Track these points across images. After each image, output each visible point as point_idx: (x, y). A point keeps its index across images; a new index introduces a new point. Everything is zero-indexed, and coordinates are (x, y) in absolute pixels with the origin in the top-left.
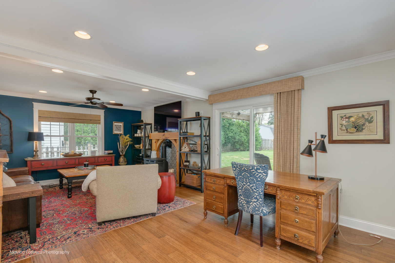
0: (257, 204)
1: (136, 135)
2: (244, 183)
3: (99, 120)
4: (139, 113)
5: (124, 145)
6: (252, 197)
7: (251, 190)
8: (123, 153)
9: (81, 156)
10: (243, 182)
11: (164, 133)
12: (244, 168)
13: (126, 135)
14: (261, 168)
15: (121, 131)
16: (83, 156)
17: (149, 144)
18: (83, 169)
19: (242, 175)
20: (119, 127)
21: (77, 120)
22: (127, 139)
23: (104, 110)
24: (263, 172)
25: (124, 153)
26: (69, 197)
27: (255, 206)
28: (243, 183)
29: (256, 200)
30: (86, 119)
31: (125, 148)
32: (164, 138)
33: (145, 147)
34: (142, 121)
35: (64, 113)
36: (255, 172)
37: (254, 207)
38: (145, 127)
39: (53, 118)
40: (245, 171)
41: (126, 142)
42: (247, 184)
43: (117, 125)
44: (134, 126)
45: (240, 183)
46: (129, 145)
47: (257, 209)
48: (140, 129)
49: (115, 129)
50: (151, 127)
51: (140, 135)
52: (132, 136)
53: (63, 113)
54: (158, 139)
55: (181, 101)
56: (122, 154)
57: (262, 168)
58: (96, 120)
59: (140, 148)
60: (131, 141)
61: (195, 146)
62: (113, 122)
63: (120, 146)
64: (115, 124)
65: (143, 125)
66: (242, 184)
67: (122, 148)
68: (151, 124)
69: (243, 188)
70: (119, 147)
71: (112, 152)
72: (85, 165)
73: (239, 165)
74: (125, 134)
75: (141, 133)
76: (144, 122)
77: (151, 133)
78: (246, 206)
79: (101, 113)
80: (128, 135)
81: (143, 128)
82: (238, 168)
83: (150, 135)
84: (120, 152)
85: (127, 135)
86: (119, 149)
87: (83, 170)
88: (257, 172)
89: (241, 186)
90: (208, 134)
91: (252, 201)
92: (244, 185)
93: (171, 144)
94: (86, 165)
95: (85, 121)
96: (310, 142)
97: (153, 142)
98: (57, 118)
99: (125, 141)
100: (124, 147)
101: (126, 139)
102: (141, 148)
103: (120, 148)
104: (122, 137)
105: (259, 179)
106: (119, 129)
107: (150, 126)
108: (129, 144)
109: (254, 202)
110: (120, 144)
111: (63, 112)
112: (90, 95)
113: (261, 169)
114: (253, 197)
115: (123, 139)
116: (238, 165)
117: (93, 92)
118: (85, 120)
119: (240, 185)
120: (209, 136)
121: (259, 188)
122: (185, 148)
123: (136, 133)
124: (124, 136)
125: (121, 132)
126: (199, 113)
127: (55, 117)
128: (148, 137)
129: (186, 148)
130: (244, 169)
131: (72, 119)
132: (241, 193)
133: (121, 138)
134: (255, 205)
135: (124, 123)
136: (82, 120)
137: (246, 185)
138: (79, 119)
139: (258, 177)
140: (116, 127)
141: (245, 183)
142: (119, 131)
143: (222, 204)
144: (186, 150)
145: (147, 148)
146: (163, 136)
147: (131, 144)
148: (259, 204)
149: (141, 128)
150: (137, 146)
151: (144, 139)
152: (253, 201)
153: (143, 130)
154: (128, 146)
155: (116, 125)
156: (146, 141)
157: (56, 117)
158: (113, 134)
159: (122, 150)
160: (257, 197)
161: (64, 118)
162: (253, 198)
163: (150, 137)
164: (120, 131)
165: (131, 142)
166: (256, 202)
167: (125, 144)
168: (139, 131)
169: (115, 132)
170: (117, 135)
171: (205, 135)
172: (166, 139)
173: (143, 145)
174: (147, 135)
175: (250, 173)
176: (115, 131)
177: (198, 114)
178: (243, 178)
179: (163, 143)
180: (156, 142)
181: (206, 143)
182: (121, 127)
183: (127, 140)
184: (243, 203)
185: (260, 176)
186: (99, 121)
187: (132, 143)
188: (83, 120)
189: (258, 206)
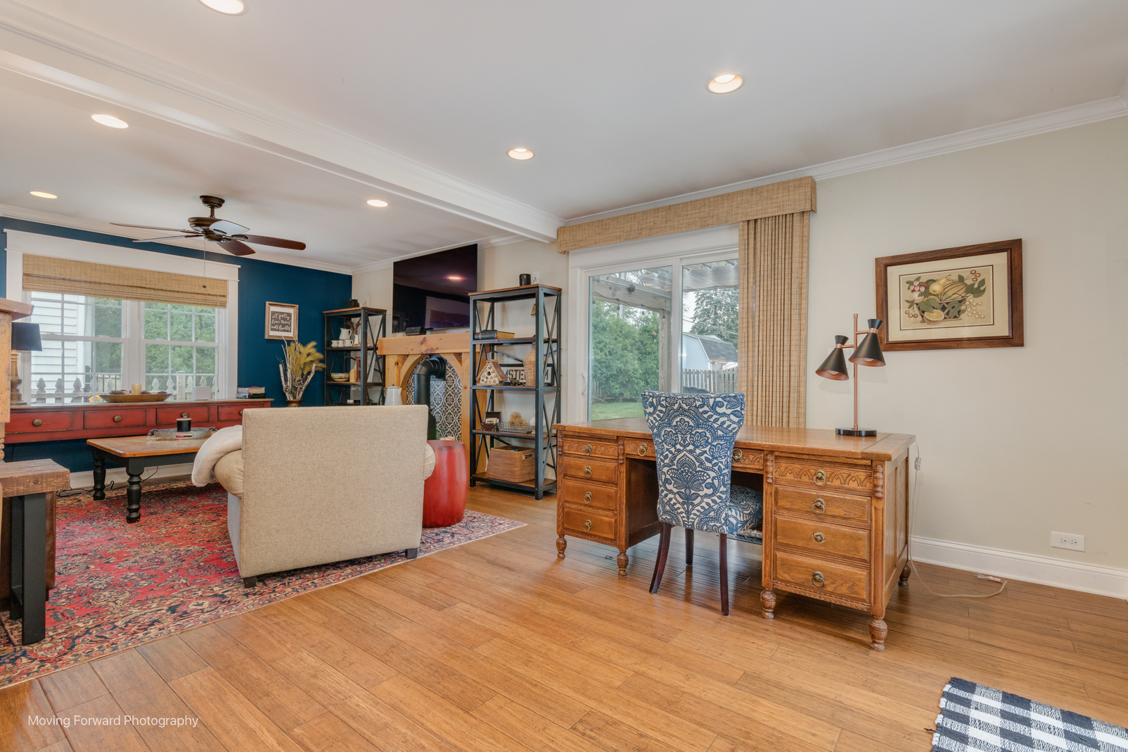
0: (714, 501)
1: (335, 344)
2: (678, 446)
3: (223, 294)
4: (346, 281)
5: (300, 372)
6: (701, 484)
7: (697, 464)
8: (295, 397)
9: (162, 400)
10: (676, 444)
11: (423, 336)
12: (680, 404)
13: (304, 344)
14: (726, 401)
15: (290, 331)
16: (169, 400)
17: (375, 369)
18: (175, 437)
19: (674, 424)
20: (285, 319)
21: (152, 292)
22: (309, 355)
23: (240, 267)
24: (732, 413)
25: (301, 395)
26: (130, 520)
27: (707, 507)
28: (674, 446)
29: (710, 491)
30: (181, 290)
31: (304, 382)
32: (423, 349)
33: (366, 377)
34: (356, 303)
35: (110, 266)
36: (710, 413)
37: (705, 510)
38: (366, 321)
39: (73, 283)
40: (681, 411)
41: (305, 363)
42: (688, 448)
43: (277, 312)
44: (331, 318)
45: (666, 447)
46: (316, 372)
47: (712, 514)
48: (348, 327)
49: (273, 325)
50: (384, 321)
51: (348, 344)
52: (324, 347)
53: (106, 268)
54: (404, 355)
55: (476, 245)
56: (292, 399)
57: (729, 401)
58: (212, 295)
59: (348, 380)
60: (321, 361)
61: (516, 371)
62: (267, 303)
63: (285, 375)
64: (272, 309)
65: (359, 315)
66: (673, 450)
67: (293, 380)
68: (382, 312)
69: (675, 462)
70: (283, 379)
71: (262, 390)
72: (180, 427)
73: (666, 398)
74: (303, 340)
75: (352, 338)
76: (361, 306)
77: (384, 335)
78: (682, 510)
79: (229, 274)
80: (313, 343)
81: (358, 324)
82: (662, 406)
83: (381, 341)
84: (287, 394)
85: (309, 342)
86: (283, 383)
87: (176, 440)
88: (716, 412)
89: (670, 455)
90: (554, 336)
91: (699, 495)
92: (679, 451)
93: (445, 367)
94: (185, 426)
95: (177, 295)
96: (841, 341)
97: (390, 362)
98: (85, 282)
99: (303, 362)
100: (300, 378)
101: (305, 355)
102: (352, 380)
103: (286, 380)
104: (293, 349)
105: (720, 433)
106: (284, 326)
107: (380, 317)
108: (314, 368)
109: (706, 496)
110: (286, 370)
111: (104, 266)
112: (204, 212)
113: (725, 403)
114: (703, 483)
115: (298, 353)
116: (662, 398)
117: (212, 202)
118: (178, 292)
119: (667, 452)
120: (558, 341)
121: (719, 457)
122: (489, 377)
123: (337, 339)
124: (299, 346)
125: (290, 334)
126: (528, 276)
127: (78, 278)
128: (375, 348)
129: (492, 375)
130: (680, 407)
131: (135, 289)
132: (668, 477)
133: (290, 352)
134: (708, 504)
135: (299, 309)
136: (169, 294)
137: (685, 452)
138: (157, 287)
139: (716, 426)
140: (275, 319)
141: (681, 445)
142: (284, 331)
143: (610, 514)
144: (492, 380)
145: (370, 380)
146: (422, 343)
147: (321, 369)
148: (718, 501)
149: (352, 324)
150: (338, 377)
151: (360, 354)
152: (701, 493)
153: (360, 329)
154: (312, 375)
155: (273, 313)
156: (369, 362)
157: (84, 278)
158: (266, 337)
159: (293, 386)
160: (713, 483)
161: (109, 284)
162: (703, 485)
163: (381, 350)
164: (287, 331)
165: (320, 365)
166: (710, 495)
167: (303, 369)
168: (344, 333)
169: (271, 333)
170: (278, 343)
171: (546, 336)
172: (429, 352)
173: (358, 373)
174: (370, 344)
175: (697, 417)
176: (272, 330)
177: (526, 279)
178: (674, 432)
179: (420, 366)
180: (400, 364)
181: (550, 361)
182: (290, 319)
183: (310, 358)
184: (674, 501)
185: (723, 423)
186: (222, 299)
187: (324, 366)
188: (170, 291)
189: (715, 507)
